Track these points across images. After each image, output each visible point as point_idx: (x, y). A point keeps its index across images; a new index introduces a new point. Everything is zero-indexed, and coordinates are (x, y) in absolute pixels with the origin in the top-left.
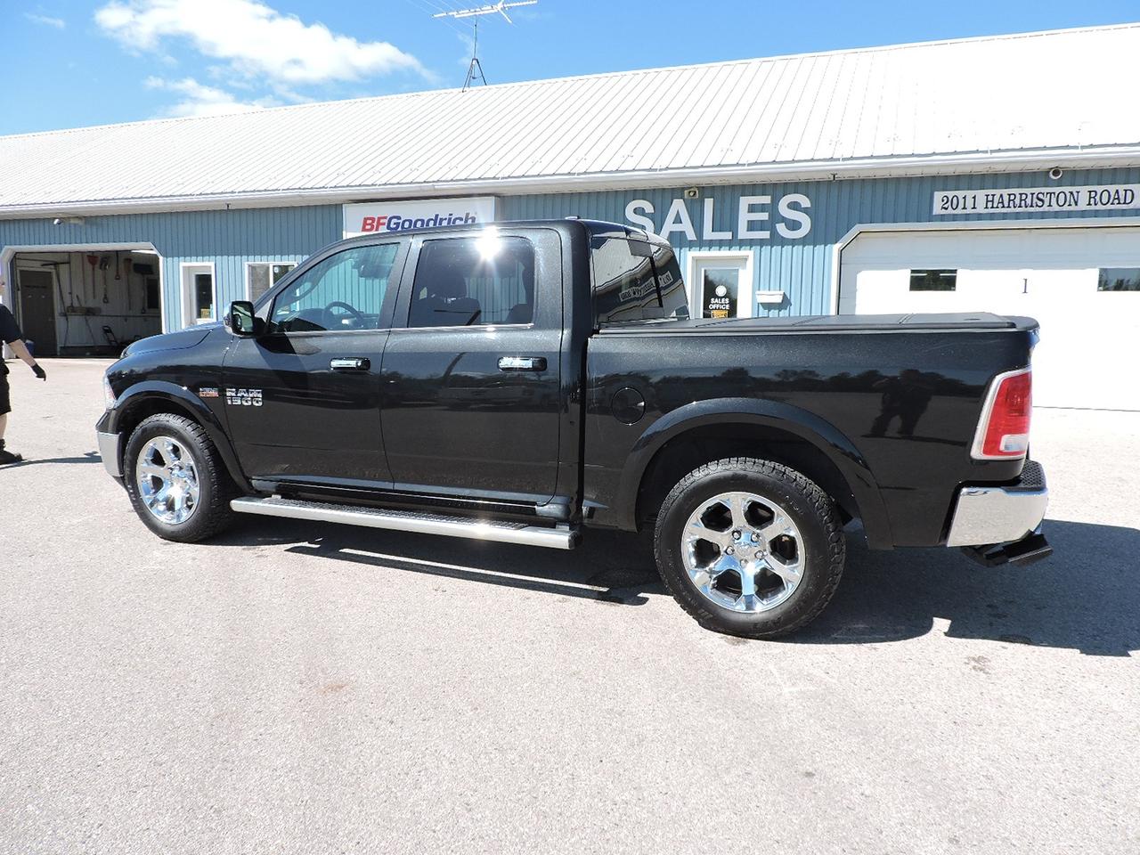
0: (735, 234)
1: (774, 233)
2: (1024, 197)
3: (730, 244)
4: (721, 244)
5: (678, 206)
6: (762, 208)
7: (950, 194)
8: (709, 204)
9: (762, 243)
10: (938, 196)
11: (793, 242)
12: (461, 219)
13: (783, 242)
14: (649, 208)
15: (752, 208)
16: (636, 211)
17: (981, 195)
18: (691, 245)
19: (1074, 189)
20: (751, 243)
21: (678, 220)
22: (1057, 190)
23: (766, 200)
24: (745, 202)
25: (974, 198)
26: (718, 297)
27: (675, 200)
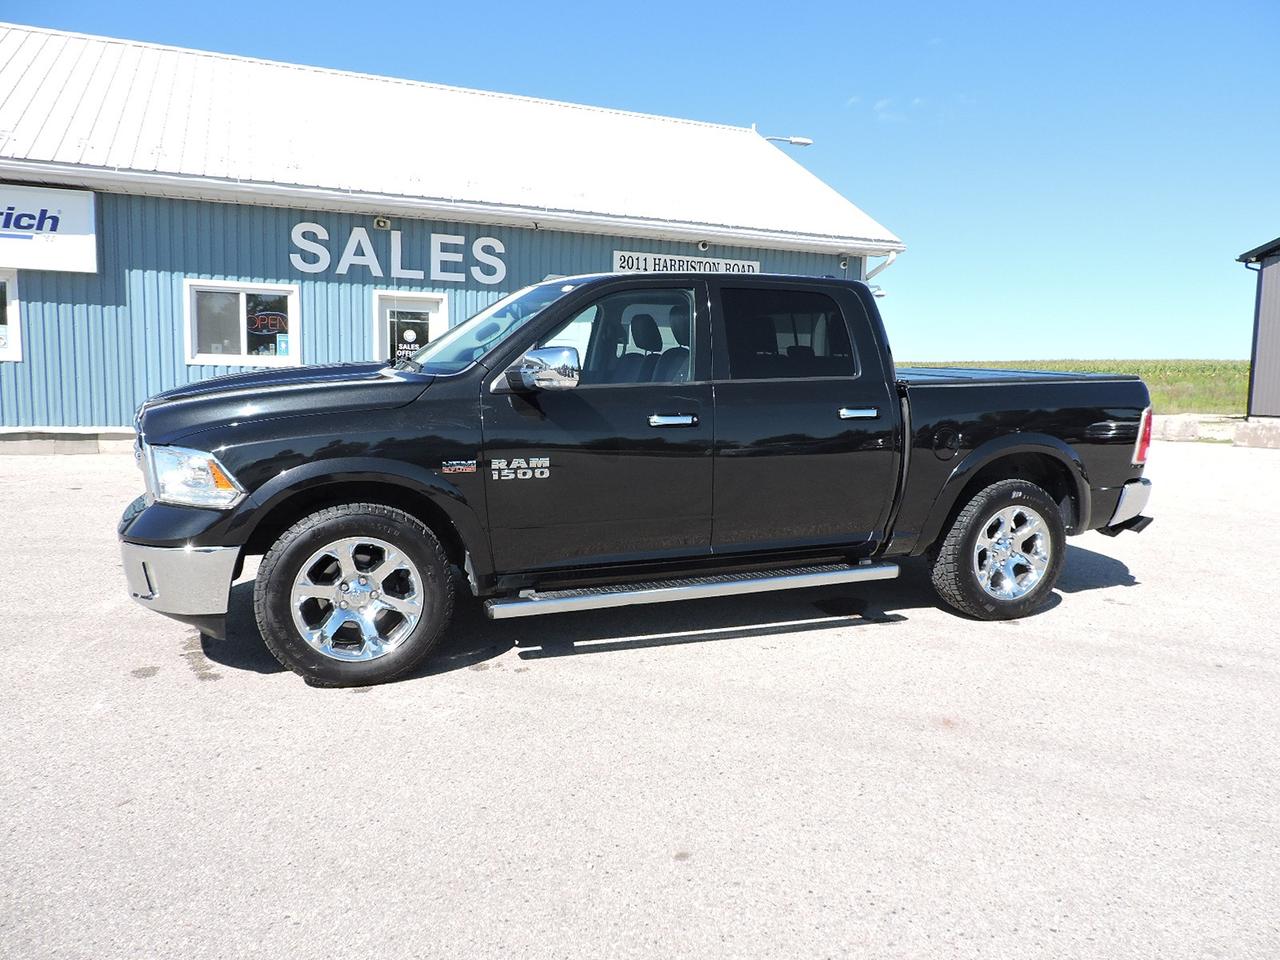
0: (427, 274)
1: (469, 276)
2: (681, 263)
3: (422, 284)
4: (411, 283)
5: (359, 235)
6: (455, 248)
7: (627, 254)
8: (396, 237)
9: (456, 285)
10: (617, 255)
11: (489, 288)
12: (32, 217)
13: (478, 287)
14: (323, 234)
15: (445, 248)
16: (305, 235)
17: (650, 257)
18: (376, 281)
19: (716, 261)
20: (444, 285)
21: (360, 252)
22: (705, 260)
23: (460, 240)
24: (437, 240)
25: (645, 260)
26: (407, 343)
27: (355, 229)
